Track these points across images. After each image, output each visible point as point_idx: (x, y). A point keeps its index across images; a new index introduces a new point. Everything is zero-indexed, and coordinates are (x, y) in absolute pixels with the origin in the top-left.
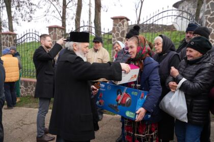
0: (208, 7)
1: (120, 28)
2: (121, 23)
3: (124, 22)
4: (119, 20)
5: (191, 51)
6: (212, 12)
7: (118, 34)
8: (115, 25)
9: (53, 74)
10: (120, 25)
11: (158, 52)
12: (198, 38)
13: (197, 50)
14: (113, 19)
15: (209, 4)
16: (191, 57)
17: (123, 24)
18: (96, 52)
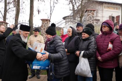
0: (88, 18)
1: (46, 25)
2: (46, 22)
3: (48, 22)
4: (45, 21)
5: (84, 34)
6: (90, 21)
7: (45, 28)
8: (43, 23)
9: (5, 49)
10: (46, 24)
11: (70, 36)
12: (87, 28)
13: (87, 34)
14: (42, 20)
15: (89, 16)
16: (85, 37)
17: (48, 23)
18: (36, 37)
